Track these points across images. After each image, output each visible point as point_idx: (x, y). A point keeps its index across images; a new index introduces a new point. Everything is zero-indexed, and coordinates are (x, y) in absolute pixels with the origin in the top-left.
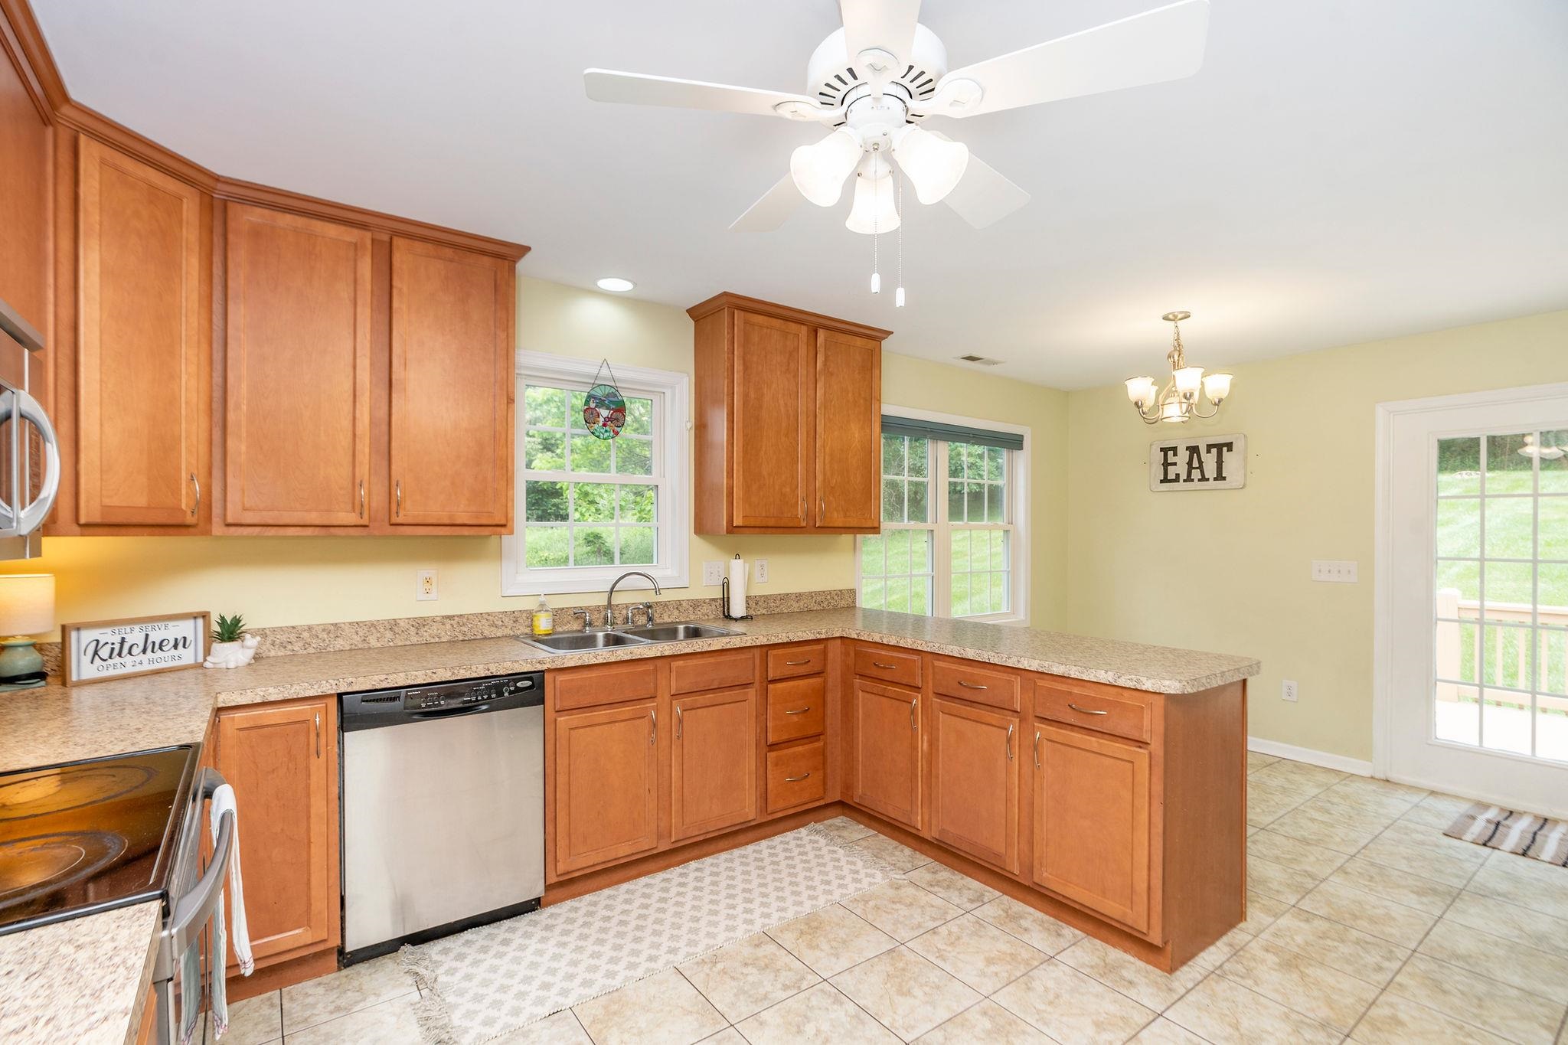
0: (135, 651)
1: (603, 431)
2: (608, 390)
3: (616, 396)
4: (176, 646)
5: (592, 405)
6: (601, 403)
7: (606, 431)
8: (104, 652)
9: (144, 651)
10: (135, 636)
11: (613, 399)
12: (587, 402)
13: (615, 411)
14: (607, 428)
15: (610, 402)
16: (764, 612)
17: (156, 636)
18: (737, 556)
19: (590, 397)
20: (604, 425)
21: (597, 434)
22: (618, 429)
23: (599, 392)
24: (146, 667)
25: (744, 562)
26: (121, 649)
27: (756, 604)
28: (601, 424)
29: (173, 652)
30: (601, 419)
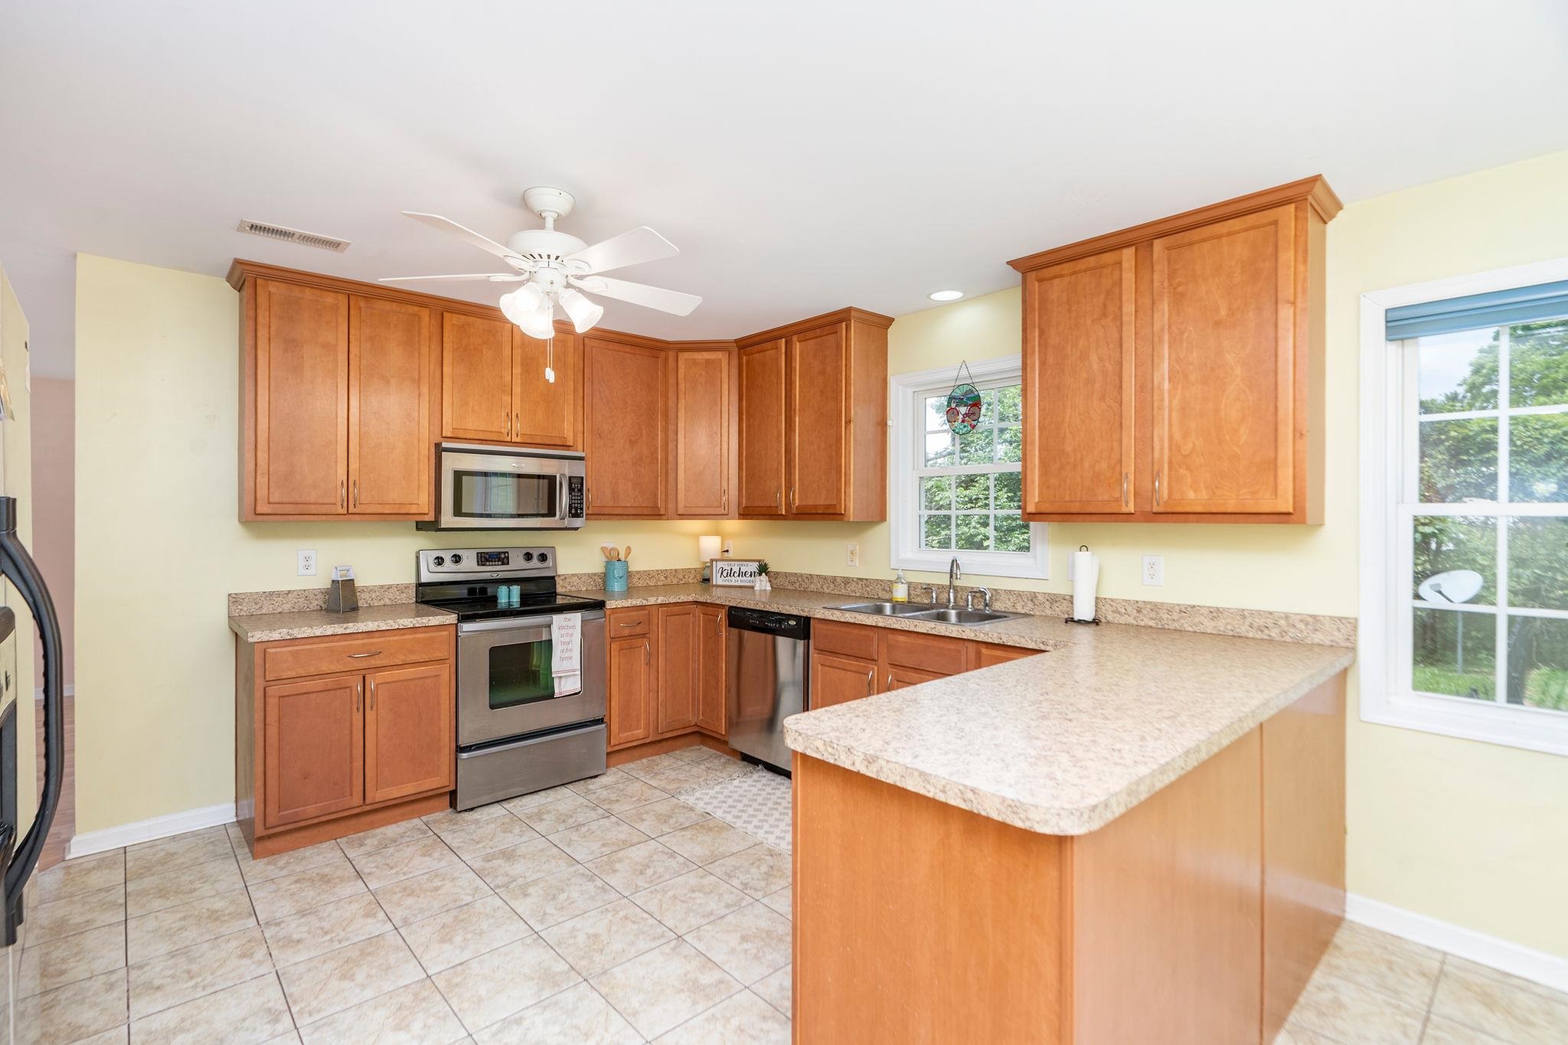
0: (736, 575)
1: (962, 427)
2: (966, 388)
3: (972, 392)
4: (751, 576)
5: (953, 405)
6: (960, 401)
7: (965, 427)
8: (725, 574)
9: (739, 576)
10: (736, 569)
11: (971, 396)
12: (949, 403)
13: (973, 405)
14: (966, 424)
15: (968, 399)
16: (1152, 623)
17: (743, 569)
18: (1084, 547)
19: (951, 399)
20: (963, 421)
21: (957, 431)
22: (975, 423)
23: (958, 393)
24: (739, 584)
25: (1093, 554)
26: (731, 573)
27: (1138, 612)
28: (960, 421)
29: (750, 578)
30: (961, 416)
